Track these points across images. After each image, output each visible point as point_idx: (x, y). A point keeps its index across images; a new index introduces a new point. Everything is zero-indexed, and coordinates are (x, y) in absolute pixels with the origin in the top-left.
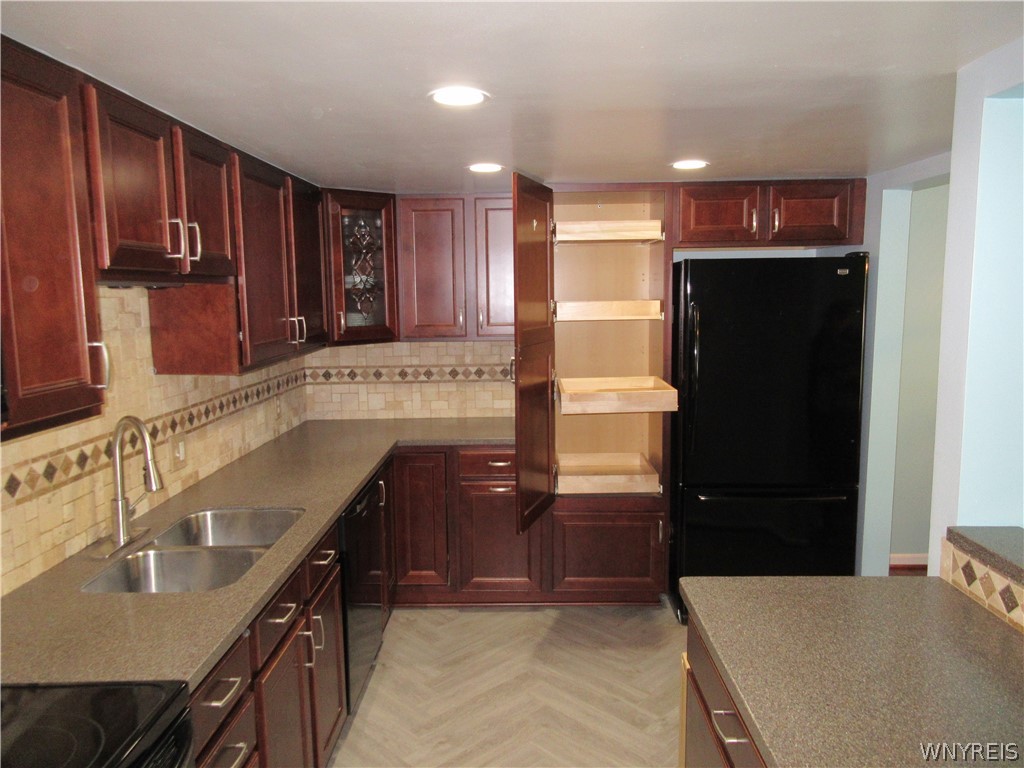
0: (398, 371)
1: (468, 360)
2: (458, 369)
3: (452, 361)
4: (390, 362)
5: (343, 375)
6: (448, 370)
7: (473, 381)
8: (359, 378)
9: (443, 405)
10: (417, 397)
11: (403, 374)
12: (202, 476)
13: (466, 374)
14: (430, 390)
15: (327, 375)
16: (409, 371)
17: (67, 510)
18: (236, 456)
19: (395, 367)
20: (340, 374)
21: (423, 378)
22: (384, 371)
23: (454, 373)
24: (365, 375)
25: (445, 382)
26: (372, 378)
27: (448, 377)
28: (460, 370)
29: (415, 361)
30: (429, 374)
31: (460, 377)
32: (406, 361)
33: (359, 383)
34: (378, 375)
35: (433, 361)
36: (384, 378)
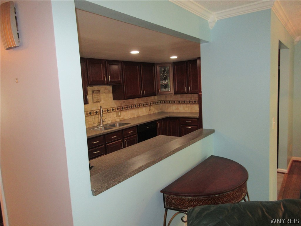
0: (178, 101)
1: (193, 99)
2: (190, 101)
3: (189, 99)
4: (177, 99)
5: (168, 102)
6: (188, 101)
7: (194, 104)
8: (171, 103)
9: (187, 109)
10: (182, 107)
11: (179, 102)
12: (125, 119)
13: (192, 102)
14: (185, 106)
15: (165, 102)
16: (180, 101)
17: (93, 119)
18: (136, 116)
19: (178, 100)
20: (167, 102)
21: (183, 103)
22: (175, 101)
23: (190, 102)
24: (172, 102)
25: (188, 104)
26: (173, 103)
27: (188, 103)
28: (191, 101)
29: (182, 99)
30: (184, 102)
31: (191, 103)
32: (180, 99)
33: (170, 104)
34: (174, 102)
35: (185, 99)
36: (175, 103)
